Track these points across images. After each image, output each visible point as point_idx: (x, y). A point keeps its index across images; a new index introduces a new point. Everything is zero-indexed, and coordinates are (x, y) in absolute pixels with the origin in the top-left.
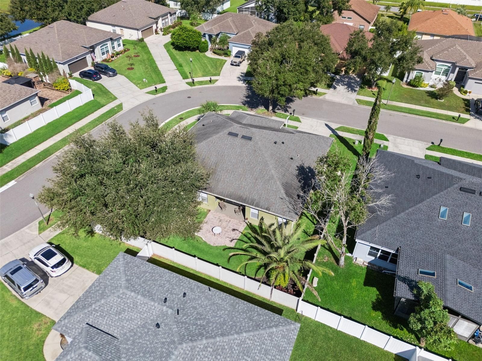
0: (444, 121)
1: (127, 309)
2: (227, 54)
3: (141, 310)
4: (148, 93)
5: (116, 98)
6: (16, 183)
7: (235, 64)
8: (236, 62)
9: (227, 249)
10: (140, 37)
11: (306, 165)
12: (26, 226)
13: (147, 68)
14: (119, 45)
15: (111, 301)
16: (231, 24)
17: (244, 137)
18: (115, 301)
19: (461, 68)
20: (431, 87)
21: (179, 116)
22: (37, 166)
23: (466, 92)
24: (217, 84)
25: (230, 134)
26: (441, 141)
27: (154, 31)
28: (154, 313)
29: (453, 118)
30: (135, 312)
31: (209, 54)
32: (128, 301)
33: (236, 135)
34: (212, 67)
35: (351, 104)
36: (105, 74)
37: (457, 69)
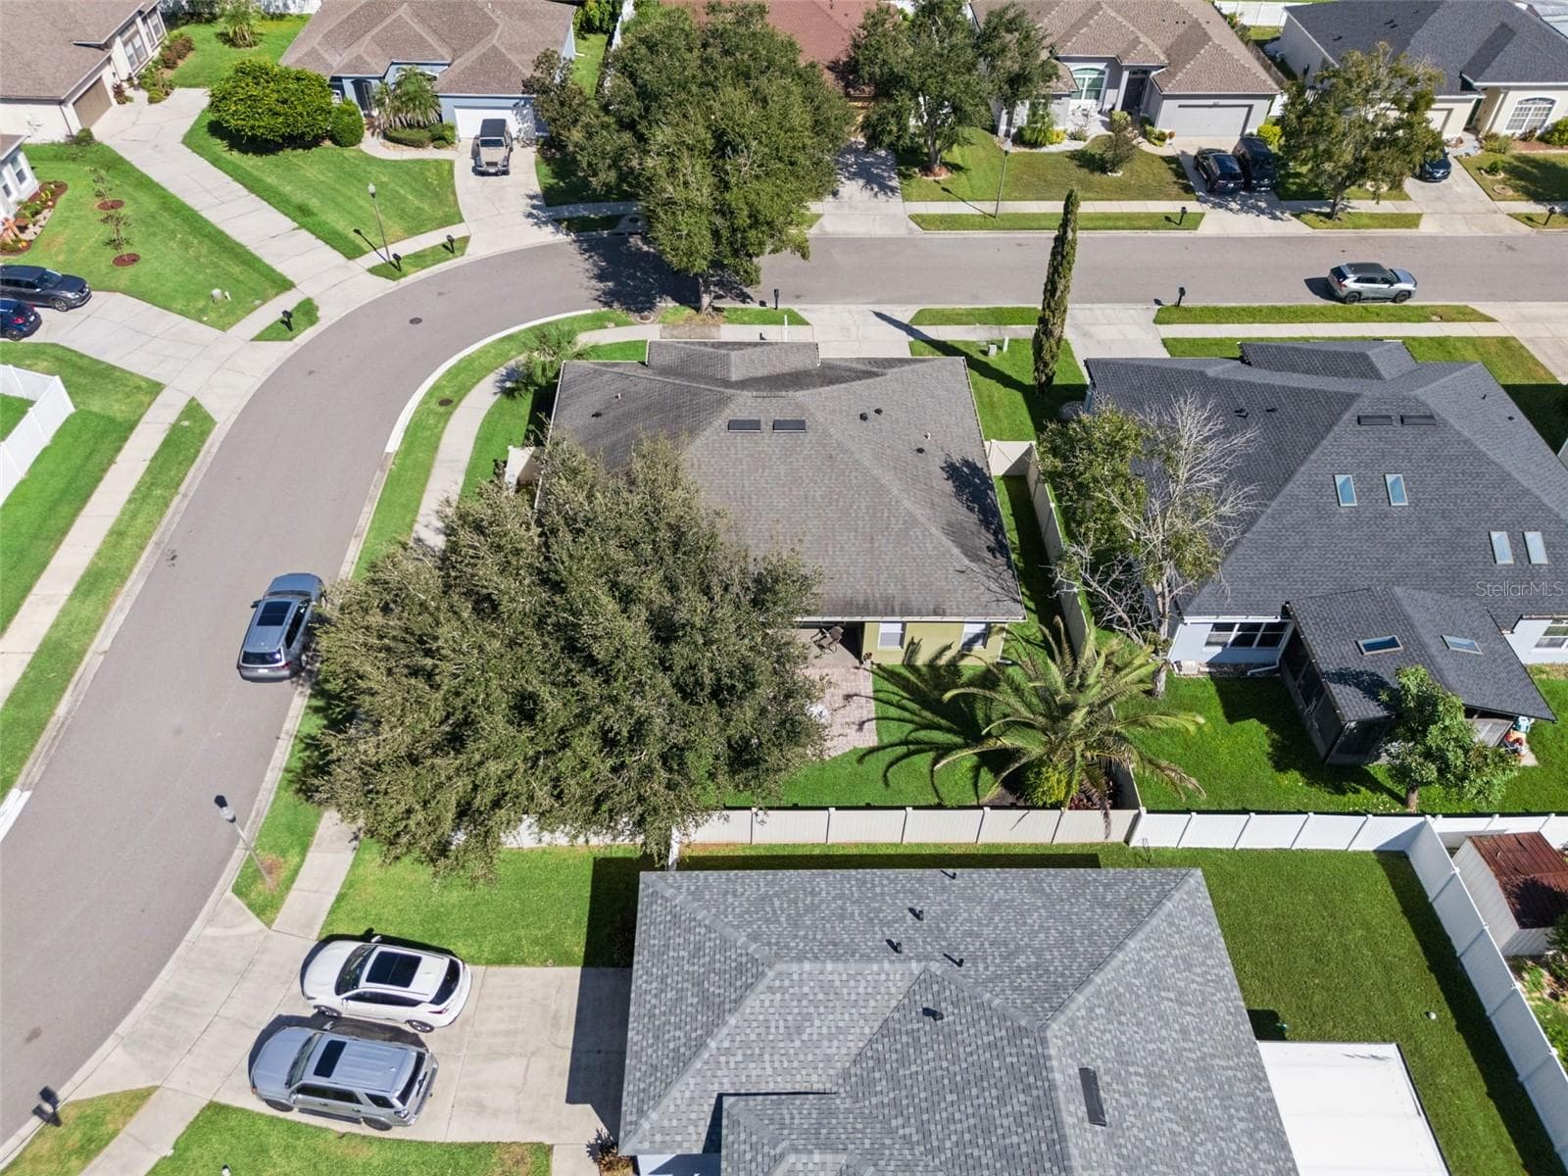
0: (1150, 233)
1: (812, 1010)
2: (442, 138)
3: (853, 997)
4: (259, 338)
5: (156, 388)
6: (27, 794)
7: (492, 170)
8: (495, 164)
9: (864, 755)
10: (76, 128)
11: (956, 459)
12: (194, 917)
13: (186, 245)
14: (21, 176)
15: (757, 1010)
16: (416, 27)
17: (777, 425)
18: (767, 1004)
19: (1134, 71)
20: (1074, 137)
21: (430, 394)
22: (61, 710)
23: (1162, 138)
24: (475, 251)
25: (734, 425)
26: (1182, 291)
27: (111, 94)
28: (893, 990)
29: (1168, 219)
30: (839, 1010)
31: (372, 145)
32: (806, 990)
33: (754, 425)
34: (420, 195)
35: (902, 232)
36: (49, 301)
37: (1126, 75)
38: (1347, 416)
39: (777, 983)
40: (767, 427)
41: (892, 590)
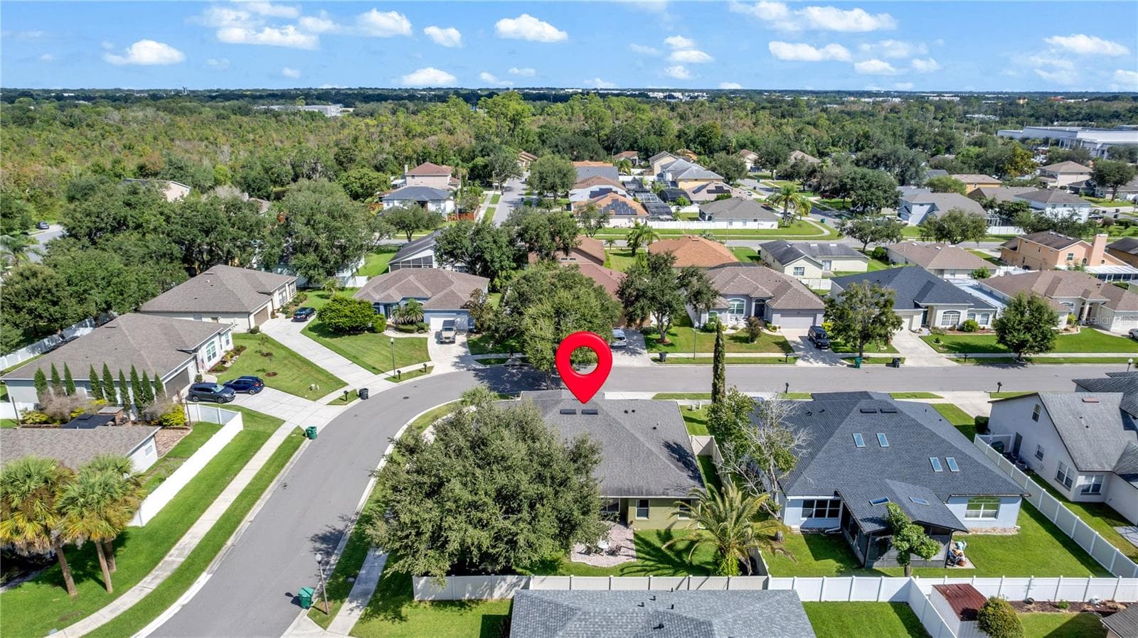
0: (772, 365)
1: (600, 629)
2: (423, 329)
3: (620, 623)
4: (330, 404)
5: (282, 422)
6: (210, 576)
7: (447, 341)
8: (449, 338)
10: (253, 325)
12: (289, 626)
13: (299, 369)
14: (228, 342)
15: (573, 629)
17: (584, 412)
18: (578, 626)
19: (758, 300)
20: (733, 328)
21: (411, 425)
22: (229, 543)
23: (775, 328)
24: (434, 373)
25: (563, 412)
26: (787, 385)
27: (269, 314)
28: (640, 621)
29: (780, 360)
30: (613, 630)
31: (390, 333)
32: (597, 620)
33: (573, 413)
35: (648, 365)
37: (754, 304)
38: (855, 409)
39: (583, 617)
40: (579, 412)
41: (641, 483)
